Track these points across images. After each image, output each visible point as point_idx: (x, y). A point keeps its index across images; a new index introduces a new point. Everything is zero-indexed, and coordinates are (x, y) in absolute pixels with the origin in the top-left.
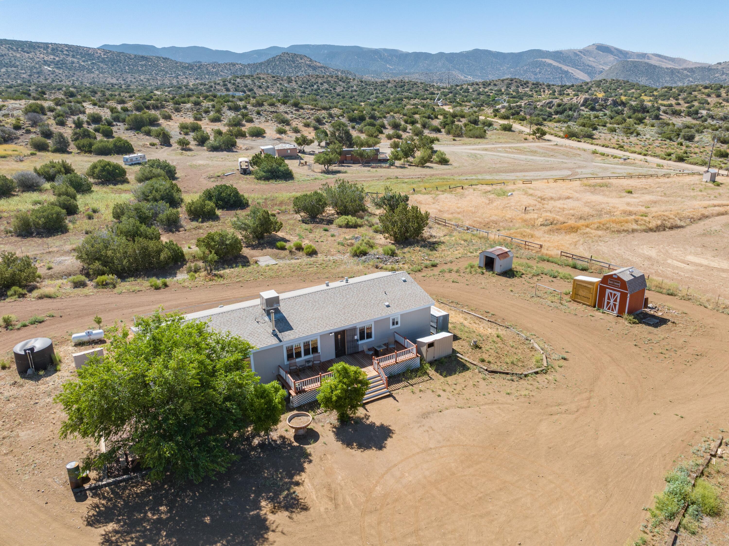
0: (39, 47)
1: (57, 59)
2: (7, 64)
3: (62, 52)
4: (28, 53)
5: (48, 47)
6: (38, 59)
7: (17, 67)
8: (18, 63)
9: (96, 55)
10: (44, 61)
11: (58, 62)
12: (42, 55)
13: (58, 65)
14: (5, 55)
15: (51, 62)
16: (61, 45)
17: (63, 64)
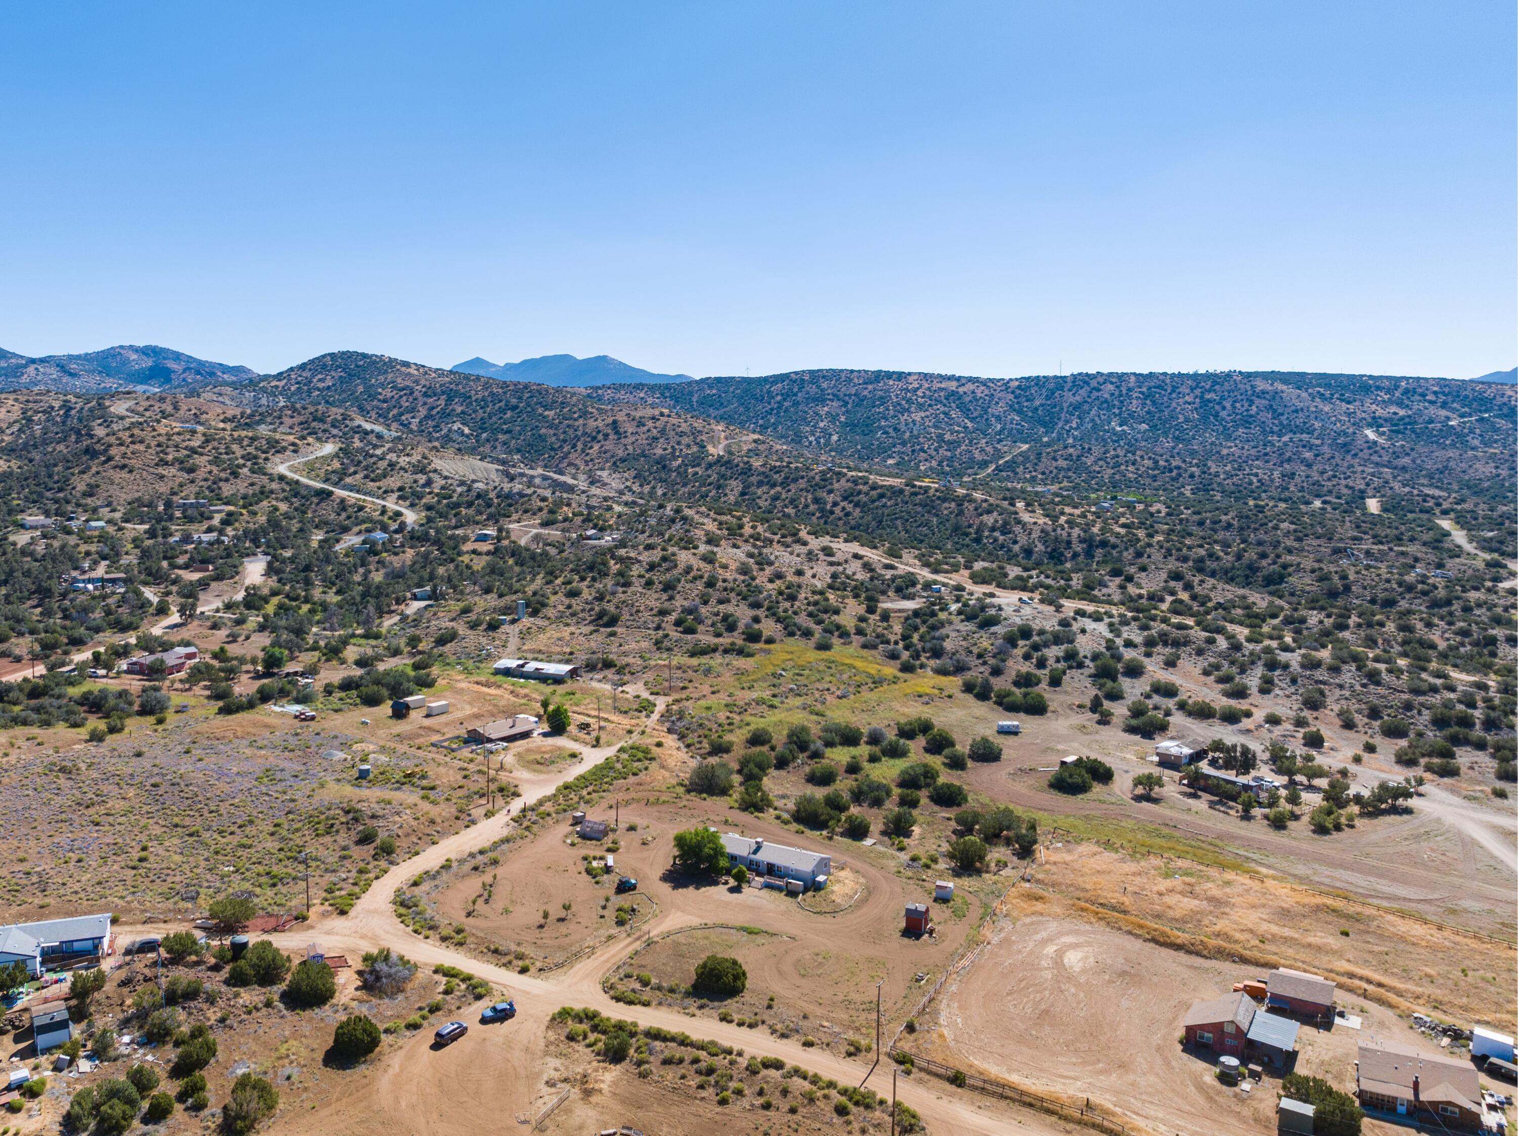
0: (1378, 388)
1: (1402, 413)
2: (1297, 427)
3: (1423, 395)
4: (1349, 403)
5: (1397, 387)
6: (1363, 415)
7: (1310, 432)
8: (1317, 425)
9: (1499, 401)
10: (1374, 418)
11: (1402, 418)
12: (1374, 407)
13: (1397, 427)
14: (1302, 409)
15: (1386, 420)
16: (1426, 379)
17: (1409, 424)
